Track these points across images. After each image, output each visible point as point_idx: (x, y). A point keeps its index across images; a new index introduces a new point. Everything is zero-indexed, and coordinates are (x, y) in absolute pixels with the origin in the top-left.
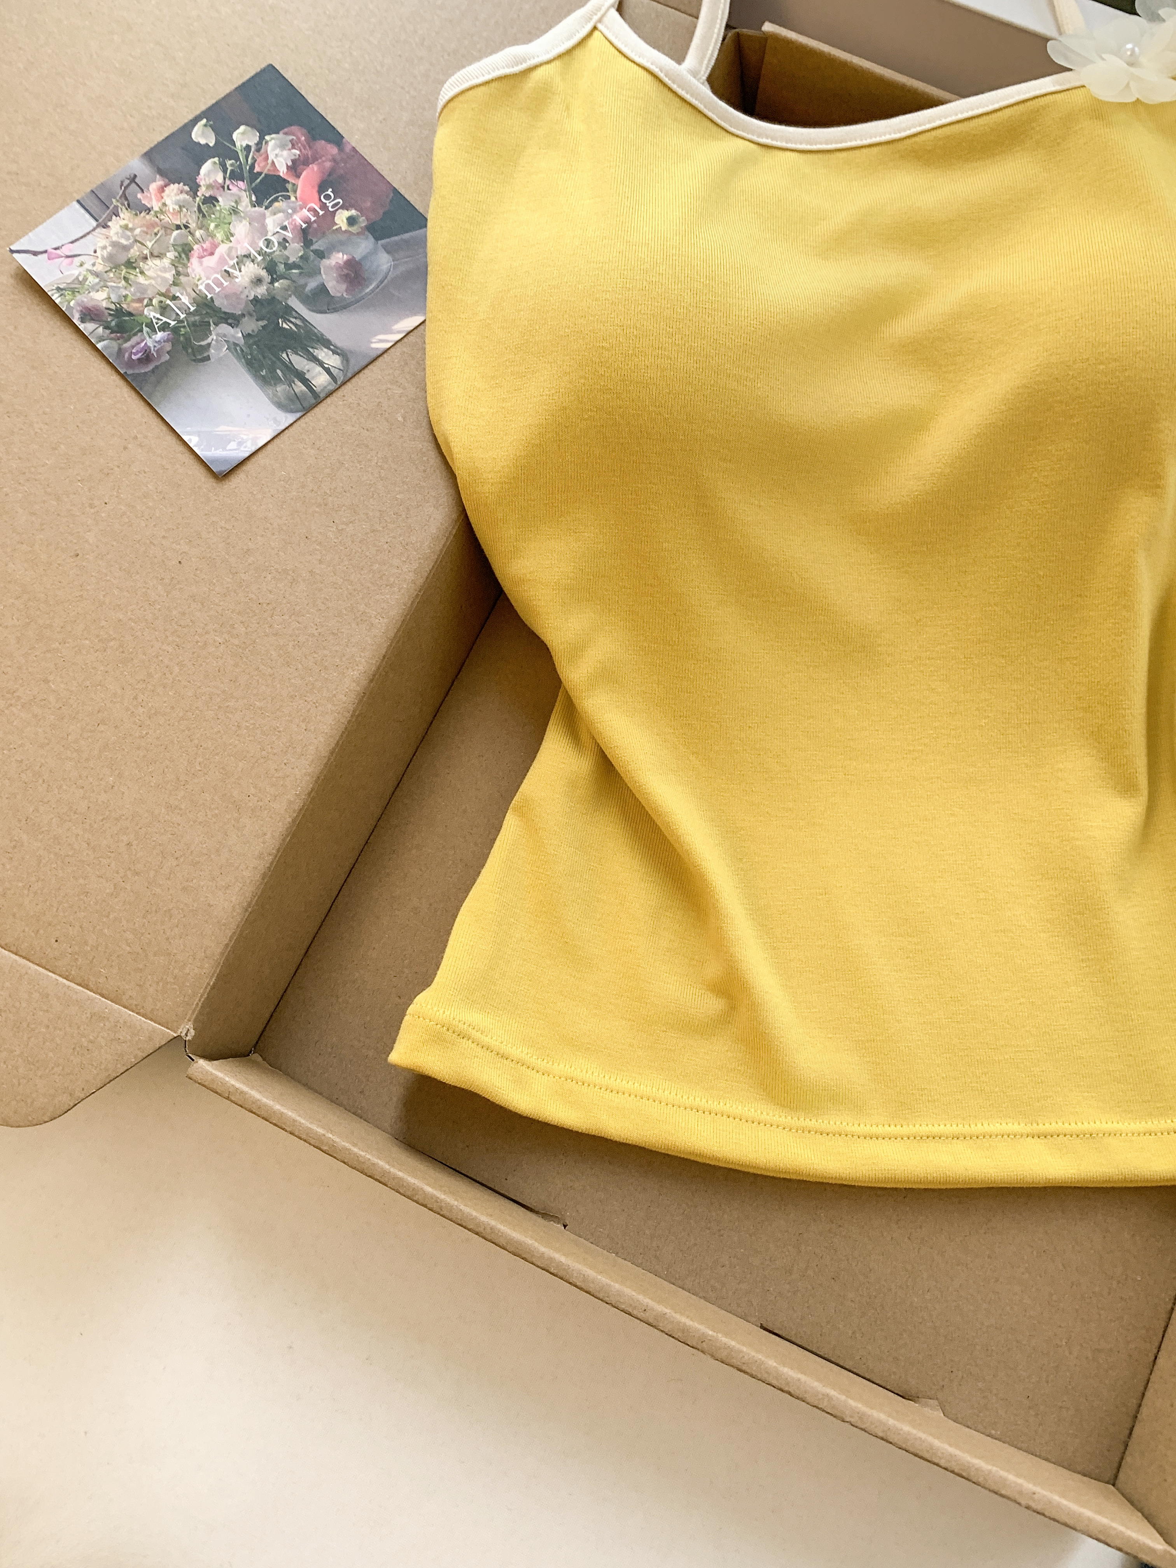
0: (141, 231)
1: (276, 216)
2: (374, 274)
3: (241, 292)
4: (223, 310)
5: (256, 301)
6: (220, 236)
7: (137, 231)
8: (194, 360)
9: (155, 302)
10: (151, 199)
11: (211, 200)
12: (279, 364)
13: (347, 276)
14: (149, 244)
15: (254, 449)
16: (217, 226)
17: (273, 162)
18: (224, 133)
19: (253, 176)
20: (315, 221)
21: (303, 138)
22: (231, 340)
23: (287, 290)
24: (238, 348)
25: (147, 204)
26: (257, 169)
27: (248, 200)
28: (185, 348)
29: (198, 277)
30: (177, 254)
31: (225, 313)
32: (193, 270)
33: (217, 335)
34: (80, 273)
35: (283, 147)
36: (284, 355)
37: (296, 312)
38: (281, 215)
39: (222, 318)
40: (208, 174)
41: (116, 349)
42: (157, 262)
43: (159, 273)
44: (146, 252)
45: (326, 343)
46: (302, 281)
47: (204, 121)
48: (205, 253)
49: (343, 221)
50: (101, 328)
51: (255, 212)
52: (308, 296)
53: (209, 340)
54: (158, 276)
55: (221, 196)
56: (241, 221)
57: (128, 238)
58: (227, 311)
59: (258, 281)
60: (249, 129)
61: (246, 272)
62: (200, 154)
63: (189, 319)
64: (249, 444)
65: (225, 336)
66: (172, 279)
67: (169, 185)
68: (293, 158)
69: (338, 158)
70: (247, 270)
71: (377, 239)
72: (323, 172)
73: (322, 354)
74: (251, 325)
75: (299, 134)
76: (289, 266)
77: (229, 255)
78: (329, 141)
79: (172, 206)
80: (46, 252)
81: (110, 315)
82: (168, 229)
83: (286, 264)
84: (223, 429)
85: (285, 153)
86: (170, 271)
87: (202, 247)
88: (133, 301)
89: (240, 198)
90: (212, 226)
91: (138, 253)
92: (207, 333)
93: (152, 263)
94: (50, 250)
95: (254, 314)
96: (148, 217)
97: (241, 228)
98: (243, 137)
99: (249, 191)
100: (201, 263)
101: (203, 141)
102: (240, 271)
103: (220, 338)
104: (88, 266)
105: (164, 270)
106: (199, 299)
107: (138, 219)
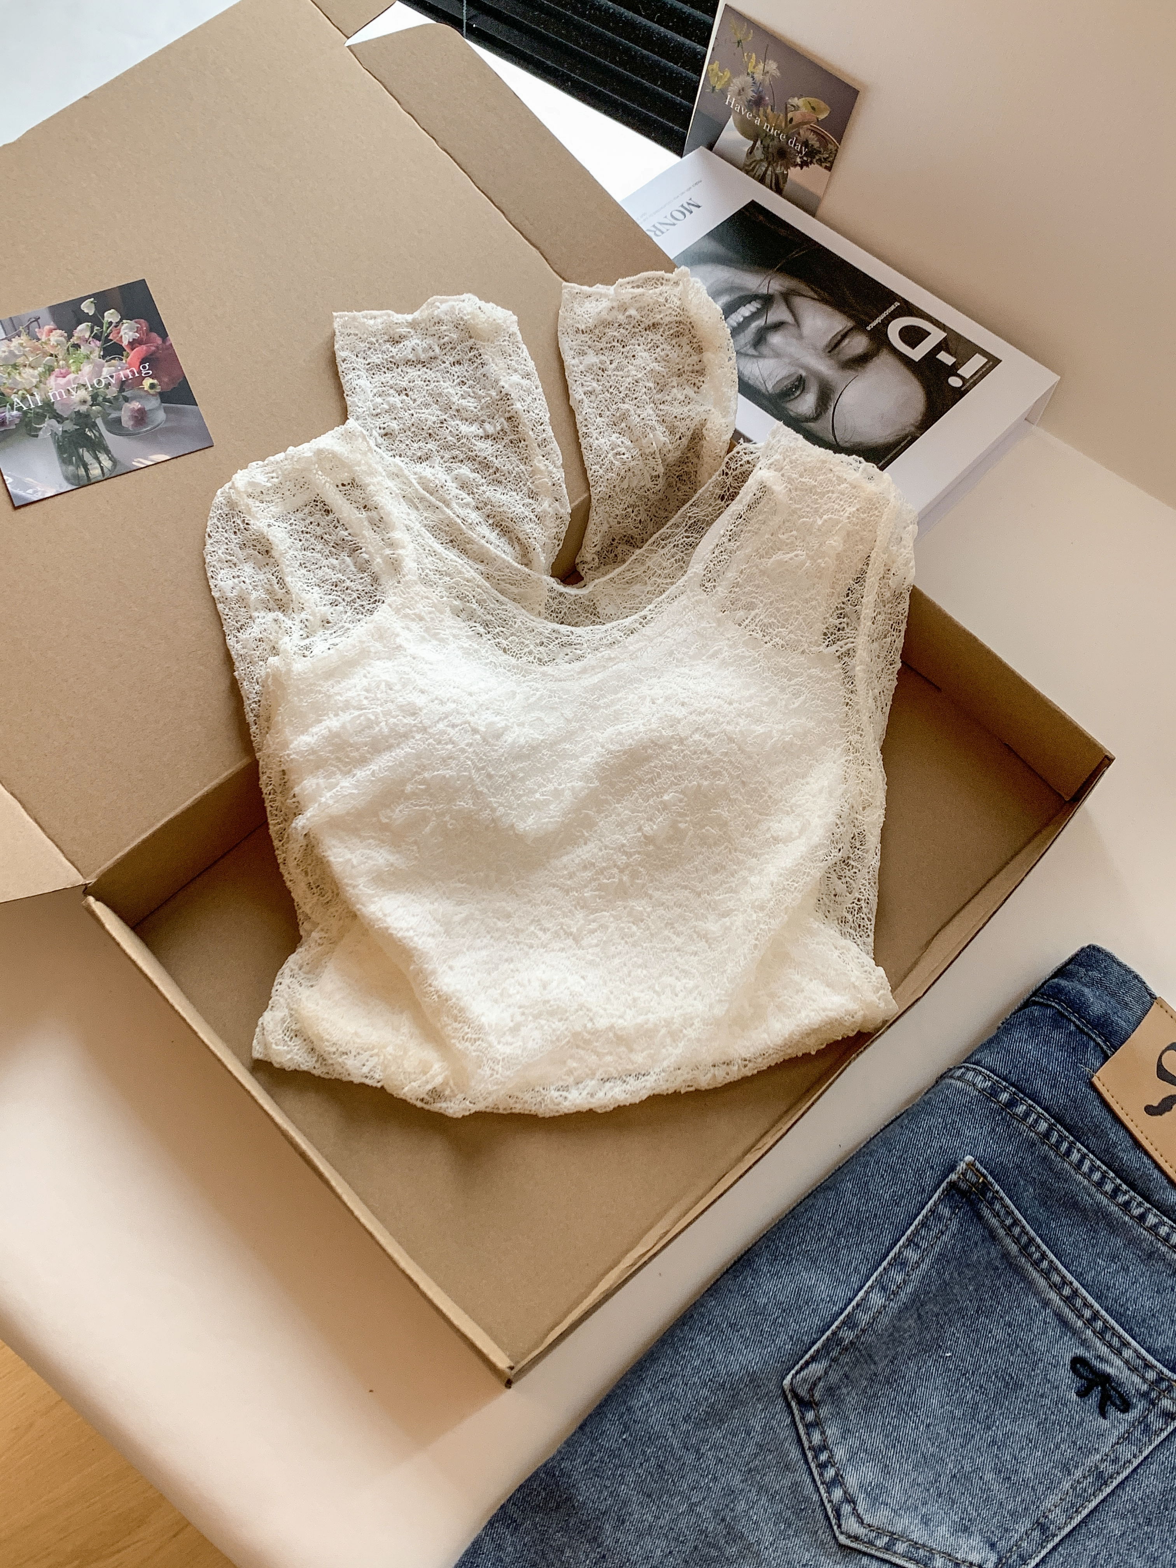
0: (30, 350)
1: (110, 368)
2: (152, 422)
3: (72, 405)
4: (57, 411)
5: (78, 413)
6: (73, 368)
7: (27, 349)
8: (28, 434)
9: (20, 392)
10: (43, 334)
11: (77, 346)
12: (76, 454)
13: (136, 417)
14: (31, 359)
15: (41, 497)
16: (74, 362)
17: (121, 337)
18: (101, 309)
19: (107, 340)
20: (131, 379)
21: (145, 328)
22: (55, 430)
23: (99, 413)
24: (57, 437)
25: (39, 336)
26: (110, 337)
27: (98, 353)
28: (26, 426)
29: (50, 387)
30: (44, 370)
32: (50, 383)
33: (48, 425)
35: (131, 329)
36: (81, 450)
37: (98, 428)
38: (113, 368)
39: (54, 416)
40: (81, 331)
42: (31, 370)
43: (30, 377)
44: (27, 363)
45: (107, 452)
46: (109, 411)
47: (92, 299)
48: (61, 375)
49: (147, 385)
51: (99, 361)
52: (108, 421)
53: (41, 426)
54: (28, 379)
55: (83, 345)
56: (89, 364)
57: (20, 351)
58: (59, 413)
59: (85, 402)
60: (116, 312)
61: (80, 394)
62: (81, 318)
63: (35, 410)
64: (40, 493)
65: (52, 427)
66: (36, 384)
67: (56, 329)
68: (134, 338)
69: (160, 347)
71: (162, 402)
72: (148, 352)
73: (103, 457)
74: (70, 426)
75: (143, 325)
76: (105, 400)
77: (73, 381)
78: (159, 335)
79: (53, 342)
82: (45, 354)
83: (104, 398)
84: (28, 479)
85: (131, 333)
86: (36, 378)
87: (60, 371)
88: (8, 388)
89: (94, 350)
90: (71, 361)
91: (22, 362)
92: (43, 422)
93: (28, 370)
95: (74, 420)
96: (36, 343)
97: (87, 368)
98: (111, 316)
99: (101, 348)
100: (56, 380)
101: (86, 311)
102: (76, 393)
103: (49, 427)
105: (33, 376)
106: (46, 401)
107: (30, 343)
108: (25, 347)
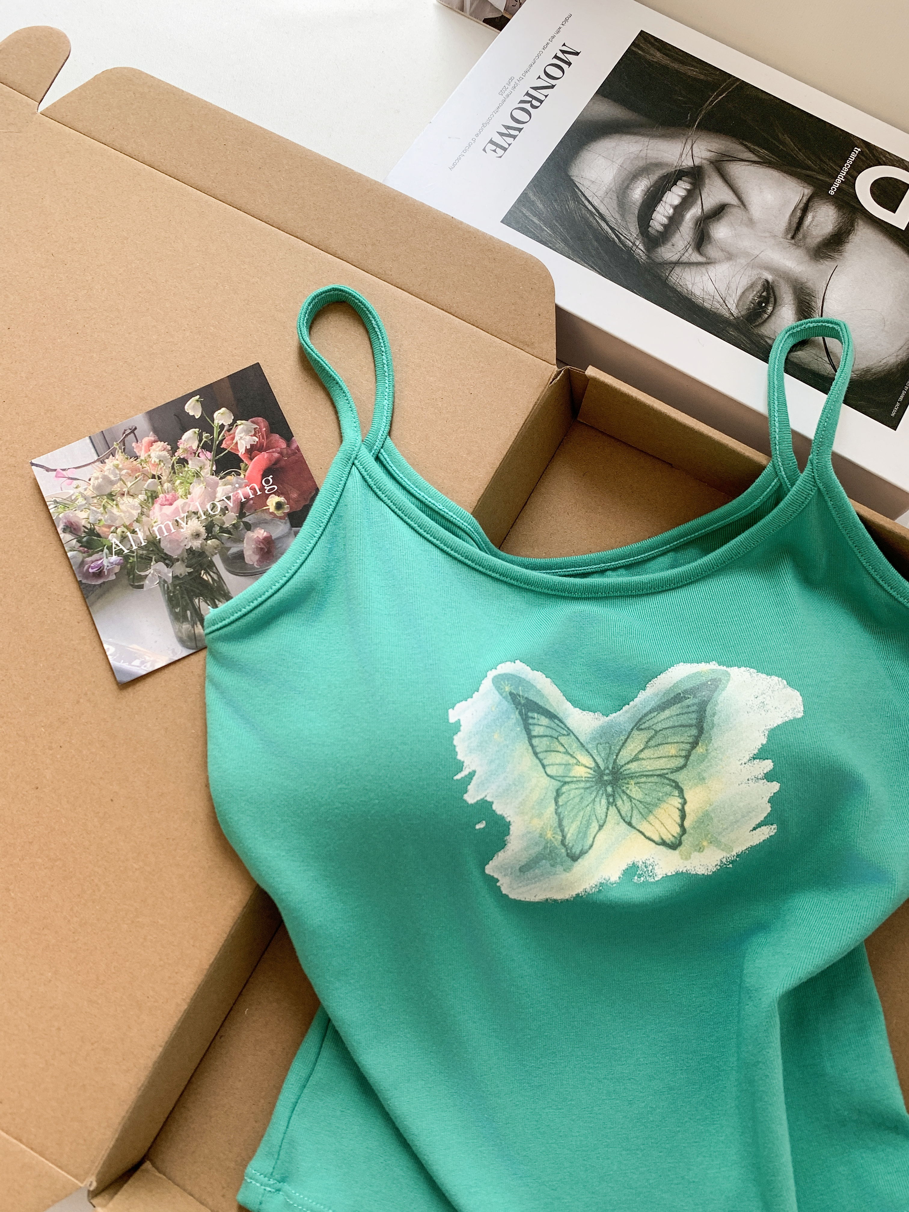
0: (127, 473)
1: (225, 487)
3: (182, 541)
4: (165, 551)
5: (190, 551)
6: (181, 492)
7: (124, 472)
8: (132, 585)
9: (119, 531)
10: (141, 450)
11: (183, 462)
12: (190, 606)
13: (262, 549)
14: (129, 484)
15: (151, 669)
16: (181, 483)
17: (237, 443)
18: (209, 409)
19: (220, 450)
20: (252, 499)
21: (264, 429)
22: (163, 577)
23: (216, 548)
24: (166, 585)
25: (137, 453)
26: (223, 446)
27: (210, 468)
28: (129, 574)
29: (155, 520)
30: (146, 498)
31: (166, 554)
32: (154, 514)
33: (155, 570)
34: (74, 493)
35: (247, 432)
36: (197, 601)
37: (216, 569)
38: (230, 486)
39: (162, 557)
40: (187, 440)
41: (80, 560)
42: (130, 499)
43: (129, 509)
44: (125, 490)
46: (228, 545)
47: (198, 397)
48: (166, 503)
49: (272, 505)
50: (76, 540)
51: (212, 479)
52: (228, 558)
53: (147, 573)
54: (128, 511)
55: (191, 459)
56: (199, 484)
57: (115, 475)
58: (167, 553)
59: (197, 535)
60: (228, 411)
61: (191, 525)
62: (187, 423)
63: (138, 551)
64: (148, 665)
65: (159, 573)
66: (137, 517)
67: (157, 441)
68: (253, 443)
69: (285, 451)
70: (192, 524)
72: (270, 460)
74: (181, 569)
75: (262, 425)
76: (223, 530)
77: (182, 510)
78: (282, 436)
79: (154, 459)
80: (55, 470)
81: (85, 532)
82: (146, 476)
83: (221, 528)
84: (133, 646)
85: (248, 438)
86: (137, 510)
87: (166, 497)
88: (104, 526)
89: (204, 465)
90: (178, 482)
91: (119, 489)
92: (147, 566)
93: (127, 499)
94: (59, 470)
95: (186, 561)
96: (135, 462)
97: (198, 489)
98: (222, 417)
99: (213, 463)
100: (161, 510)
101: (191, 414)
102: (187, 524)
103: (155, 573)
104: (81, 489)
105: (134, 507)
106: (151, 539)
107: (128, 462)
108: (121, 470)
